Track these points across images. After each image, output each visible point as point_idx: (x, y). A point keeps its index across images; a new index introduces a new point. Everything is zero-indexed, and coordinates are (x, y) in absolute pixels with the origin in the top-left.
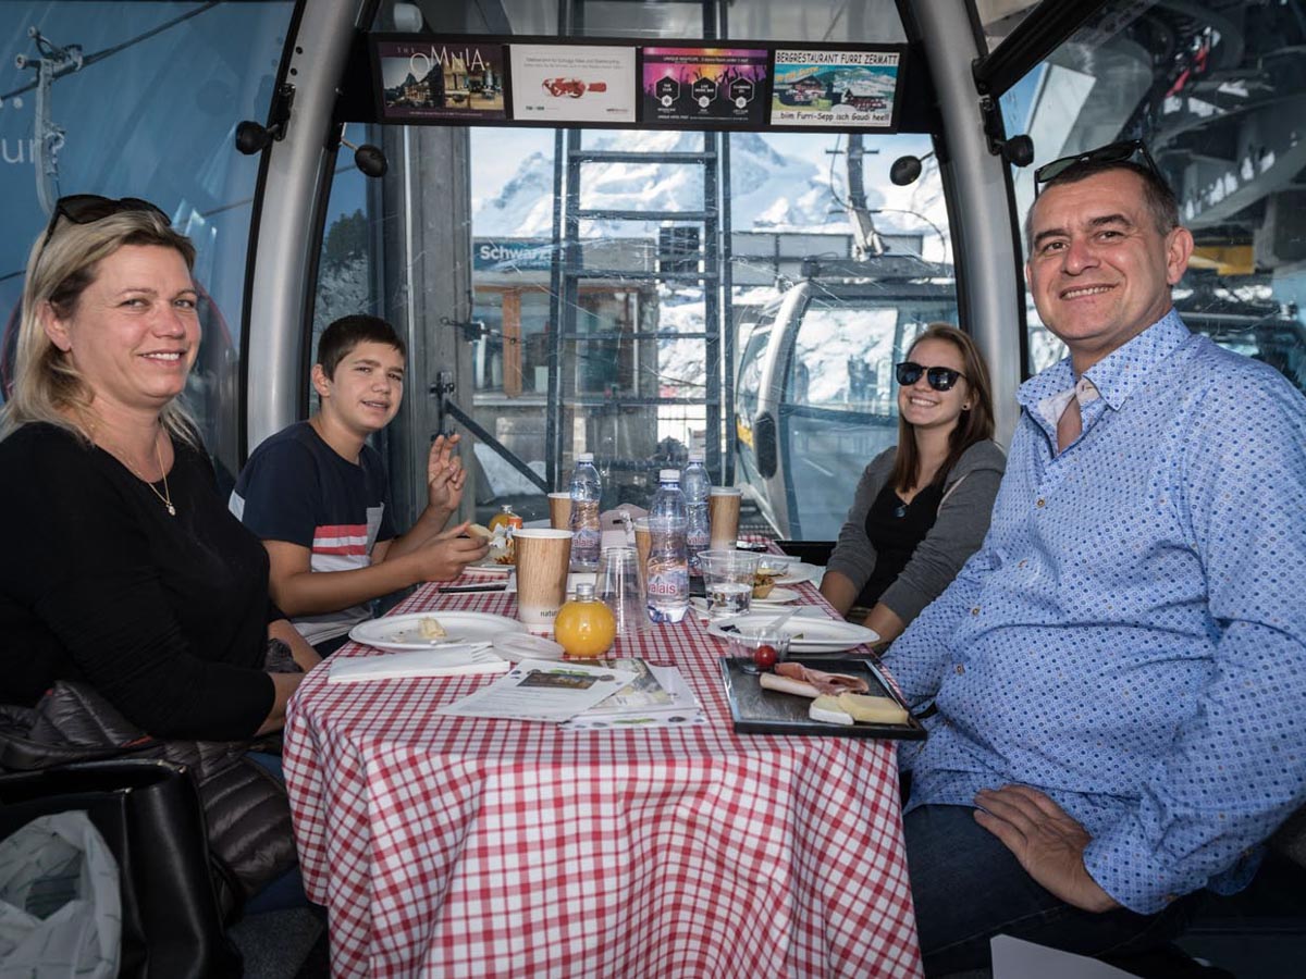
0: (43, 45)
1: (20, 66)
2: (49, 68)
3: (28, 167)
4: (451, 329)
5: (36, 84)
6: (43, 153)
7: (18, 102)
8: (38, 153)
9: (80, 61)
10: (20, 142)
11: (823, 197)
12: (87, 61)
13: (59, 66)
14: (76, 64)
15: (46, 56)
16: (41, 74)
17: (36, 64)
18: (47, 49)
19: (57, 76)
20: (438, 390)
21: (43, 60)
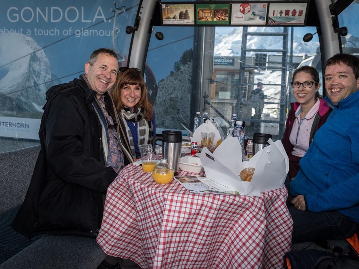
0: (116, 6)
1: (111, 12)
2: (118, 12)
3: (111, 37)
4: (208, 81)
5: (114, 16)
6: (115, 33)
7: (110, 21)
8: (113, 34)
9: (125, 10)
10: (110, 31)
11: (299, 45)
12: (126, 10)
13: (120, 12)
14: (124, 11)
15: (117, 9)
16: (116, 14)
17: (114, 11)
18: (117, 7)
19: (119, 14)
20: (205, 97)
21: (116, 10)
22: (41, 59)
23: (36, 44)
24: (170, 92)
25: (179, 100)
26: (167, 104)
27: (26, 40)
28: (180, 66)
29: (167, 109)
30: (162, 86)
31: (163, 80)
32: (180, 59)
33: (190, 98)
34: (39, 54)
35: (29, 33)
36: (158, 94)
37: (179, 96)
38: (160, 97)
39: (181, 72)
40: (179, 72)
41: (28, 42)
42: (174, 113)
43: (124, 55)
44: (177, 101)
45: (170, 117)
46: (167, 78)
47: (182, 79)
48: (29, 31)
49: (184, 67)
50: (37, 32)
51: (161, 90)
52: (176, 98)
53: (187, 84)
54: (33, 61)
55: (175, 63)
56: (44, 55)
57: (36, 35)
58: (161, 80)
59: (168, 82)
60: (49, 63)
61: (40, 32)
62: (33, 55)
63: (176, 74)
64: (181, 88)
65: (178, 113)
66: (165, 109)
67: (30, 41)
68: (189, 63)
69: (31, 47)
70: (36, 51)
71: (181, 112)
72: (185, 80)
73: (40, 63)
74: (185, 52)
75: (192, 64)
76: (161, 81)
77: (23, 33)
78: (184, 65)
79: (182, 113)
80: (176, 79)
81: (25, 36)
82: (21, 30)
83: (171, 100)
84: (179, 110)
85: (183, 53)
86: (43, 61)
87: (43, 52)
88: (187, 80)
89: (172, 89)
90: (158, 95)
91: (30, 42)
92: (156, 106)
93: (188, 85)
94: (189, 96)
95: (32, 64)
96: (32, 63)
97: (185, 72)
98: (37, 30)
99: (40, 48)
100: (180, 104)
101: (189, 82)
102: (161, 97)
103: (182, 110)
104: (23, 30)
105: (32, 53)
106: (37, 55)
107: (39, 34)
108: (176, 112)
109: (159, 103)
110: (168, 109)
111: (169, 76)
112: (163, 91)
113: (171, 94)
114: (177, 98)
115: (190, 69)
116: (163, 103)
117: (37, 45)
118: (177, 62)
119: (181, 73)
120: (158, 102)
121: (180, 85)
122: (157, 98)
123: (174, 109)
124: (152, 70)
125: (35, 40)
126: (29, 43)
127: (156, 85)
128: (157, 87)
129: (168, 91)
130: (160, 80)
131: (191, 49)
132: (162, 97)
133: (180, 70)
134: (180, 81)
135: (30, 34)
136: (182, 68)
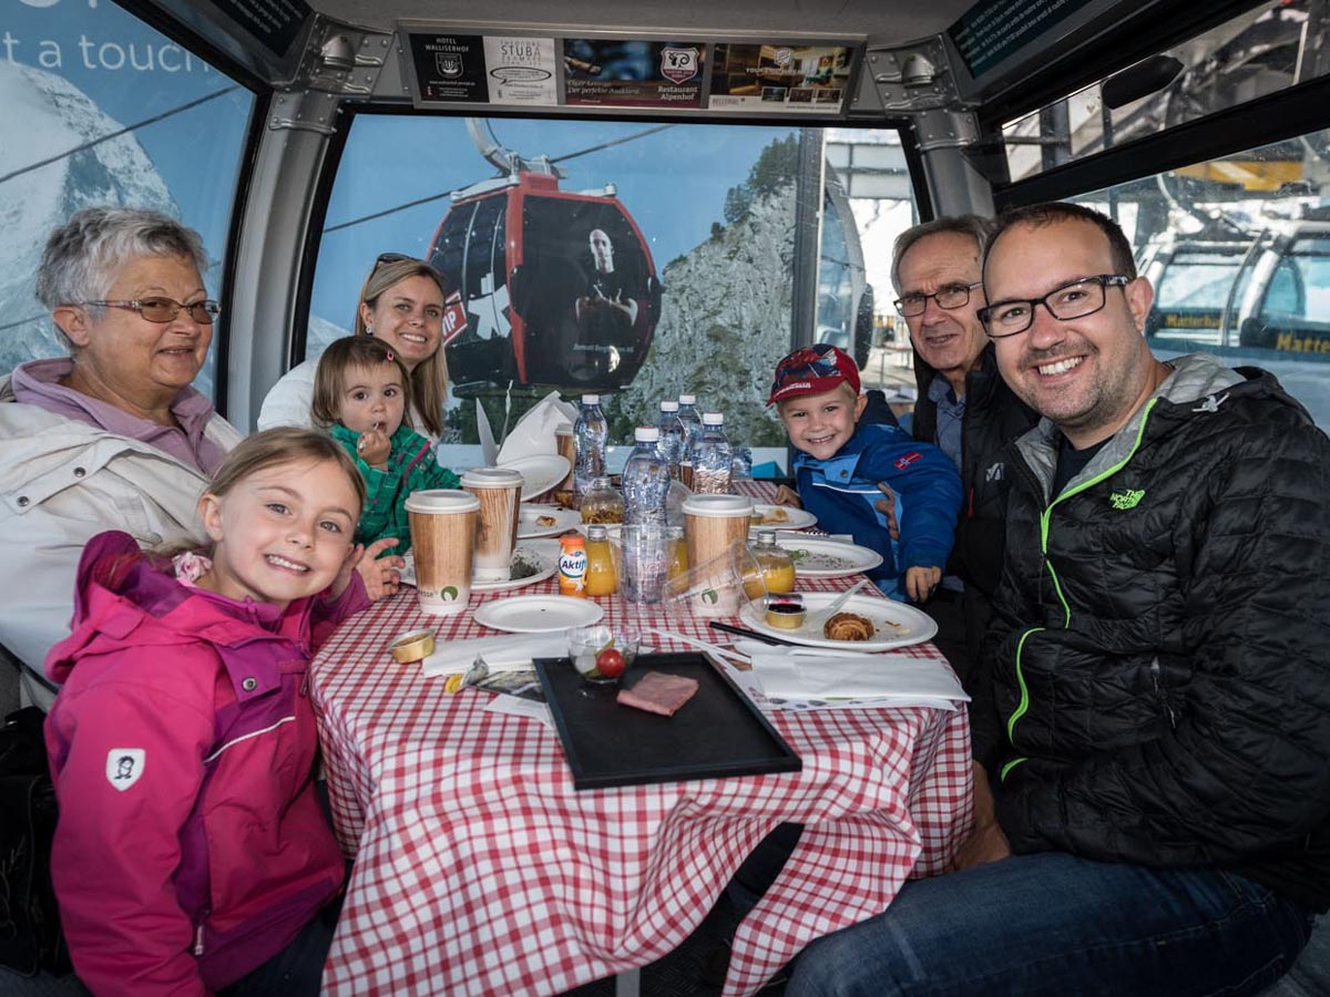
22: (122, 179)
23: (93, 108)
24: (710, 304)
25: (746, 334)
26: (699, 354)
27: (41, 92)
28: (748, 204)
29: (701, 370)
30: (679, 284)
31: (683, 259)
32: (748, 175)
33: (787, 328)
34: (110, 156)
35: (50, 59)
36: (663, 314)
37: (747, 320)
38: (671, 327)
39: (752, 225)
40: (747, 227)
41: (53, 100)
42: (727, 386)
43: (517, 157)
44: (739, 340)
45: (714, 401)
46: (697, 250)
47: (757, 253)
48: (54, 49)
49: (763, 205)
50: (93, 53)
51: (676, 301)
52: (734, 326)
53: (778, 273)
54: (81, 189)
55: (731, 191)
56: (141, 159)
57: (93, 66)
58: (675, 261)
59: (705, 266)
60: (165, 196)
61: (112, 56)
62: (79, 157)
63: (732, 234)
64: (754, 289)
65: (742, 384)
66: (692, 371)
67: (62, 95)
68: (785, 191)
69: (70, 124)
70: (94, 143)
71: (755, 379)
72: (771, 257)
73: (119, 197)
74: (767, 148)
75: (794, 194)
76: (673, 264)
77: (16, 59)
78: (766, 197)
79: (761, 384)
80: (735, 252)
81: (33, 73)
82: (9, 41)
83: (716, 335)
84: (747, 372)
85: (760, 154)
86: (135, 185)
87: (134, 146)
88: (778, 257)
89: (719, 292)
90: (663, 320)
91: (62, 101)
92: (654, 362)
93: (781, 277)
94: (786, 318)
95: (81, 199)
96: (77, 194)
97: (769, 226)
98: (92, 45)
99: (116, 127)
100: (750, 352)
101: (785, 263)
102: (677, 325)
103: (759, 374)
104: (16, 42)
105: (72, 152)
106: (99, 159)
107: (104, 64)
108: (733, 380)
109: (668, 350)
110: (707, 373)
111: (705, 243)
112: (683, 300)
113: (716, 313)
114: (739, 327)
115: (787, 214)
116: (685, 348)
117: (102, 116)
118: (739, 189)
119: (754, 232)
120: (663, 346)
121: (751, 277)
122: (659, 331)
123: (725, 369)
124: (637, 222)
125: (82, 91)
126: (57, 105)
127: (655, 280)
128: (658, 289)
129: (703, 302)
130: (672, 259)
131: (791, 138)
132: (681, 327)
133: (751, 219)
134: (750, 260)
135: (59, 62)
136: (757, 209)
